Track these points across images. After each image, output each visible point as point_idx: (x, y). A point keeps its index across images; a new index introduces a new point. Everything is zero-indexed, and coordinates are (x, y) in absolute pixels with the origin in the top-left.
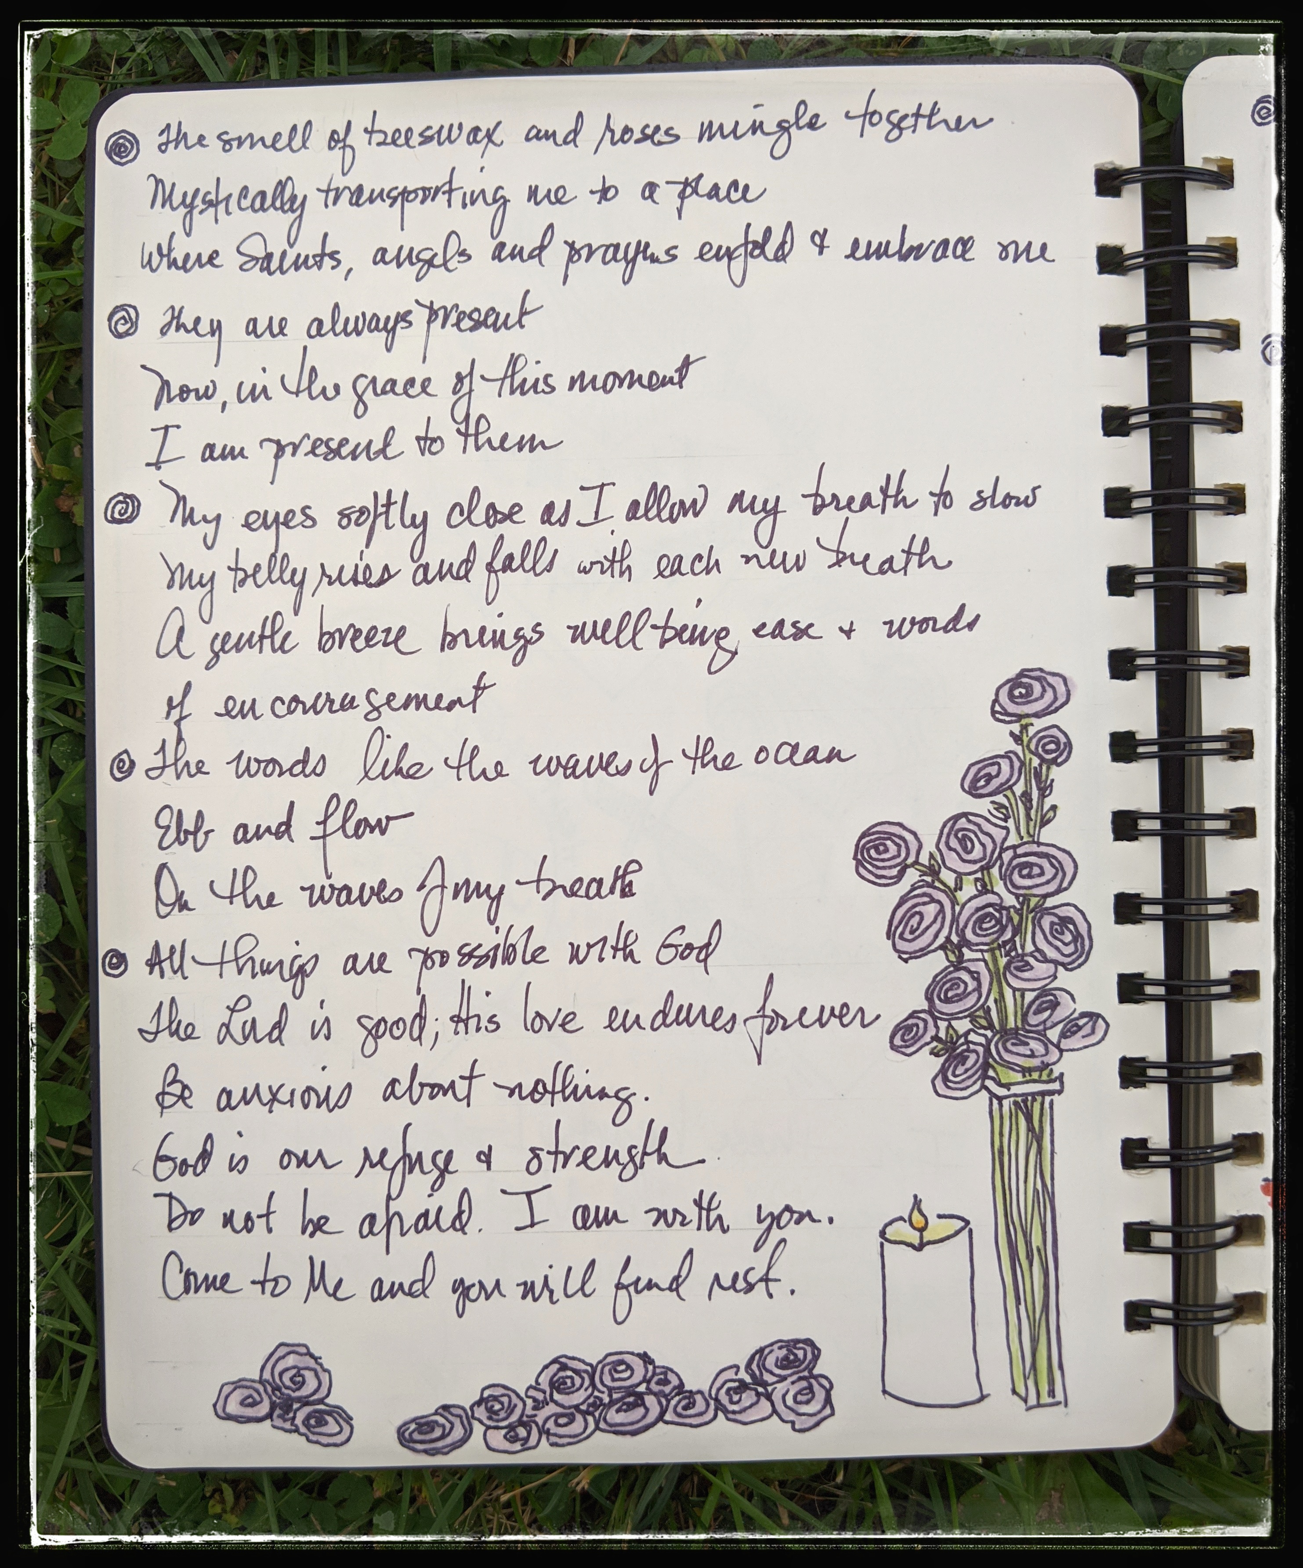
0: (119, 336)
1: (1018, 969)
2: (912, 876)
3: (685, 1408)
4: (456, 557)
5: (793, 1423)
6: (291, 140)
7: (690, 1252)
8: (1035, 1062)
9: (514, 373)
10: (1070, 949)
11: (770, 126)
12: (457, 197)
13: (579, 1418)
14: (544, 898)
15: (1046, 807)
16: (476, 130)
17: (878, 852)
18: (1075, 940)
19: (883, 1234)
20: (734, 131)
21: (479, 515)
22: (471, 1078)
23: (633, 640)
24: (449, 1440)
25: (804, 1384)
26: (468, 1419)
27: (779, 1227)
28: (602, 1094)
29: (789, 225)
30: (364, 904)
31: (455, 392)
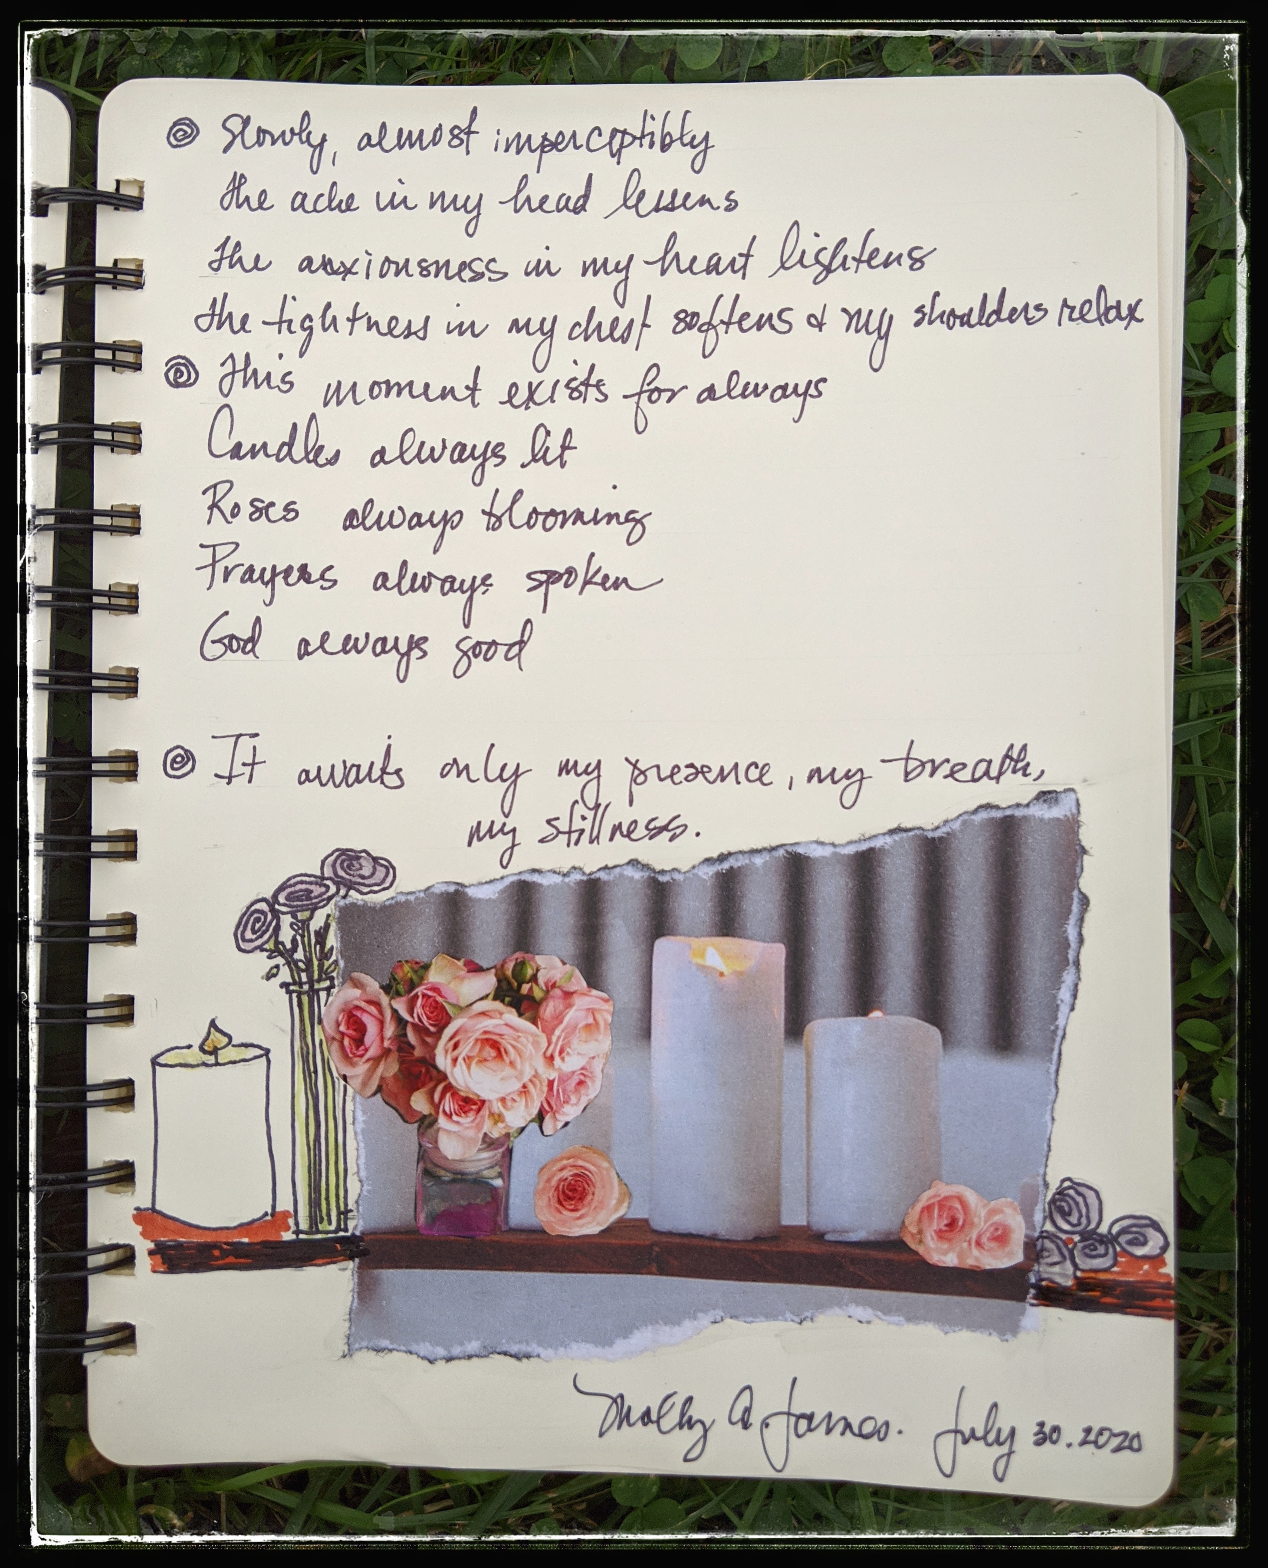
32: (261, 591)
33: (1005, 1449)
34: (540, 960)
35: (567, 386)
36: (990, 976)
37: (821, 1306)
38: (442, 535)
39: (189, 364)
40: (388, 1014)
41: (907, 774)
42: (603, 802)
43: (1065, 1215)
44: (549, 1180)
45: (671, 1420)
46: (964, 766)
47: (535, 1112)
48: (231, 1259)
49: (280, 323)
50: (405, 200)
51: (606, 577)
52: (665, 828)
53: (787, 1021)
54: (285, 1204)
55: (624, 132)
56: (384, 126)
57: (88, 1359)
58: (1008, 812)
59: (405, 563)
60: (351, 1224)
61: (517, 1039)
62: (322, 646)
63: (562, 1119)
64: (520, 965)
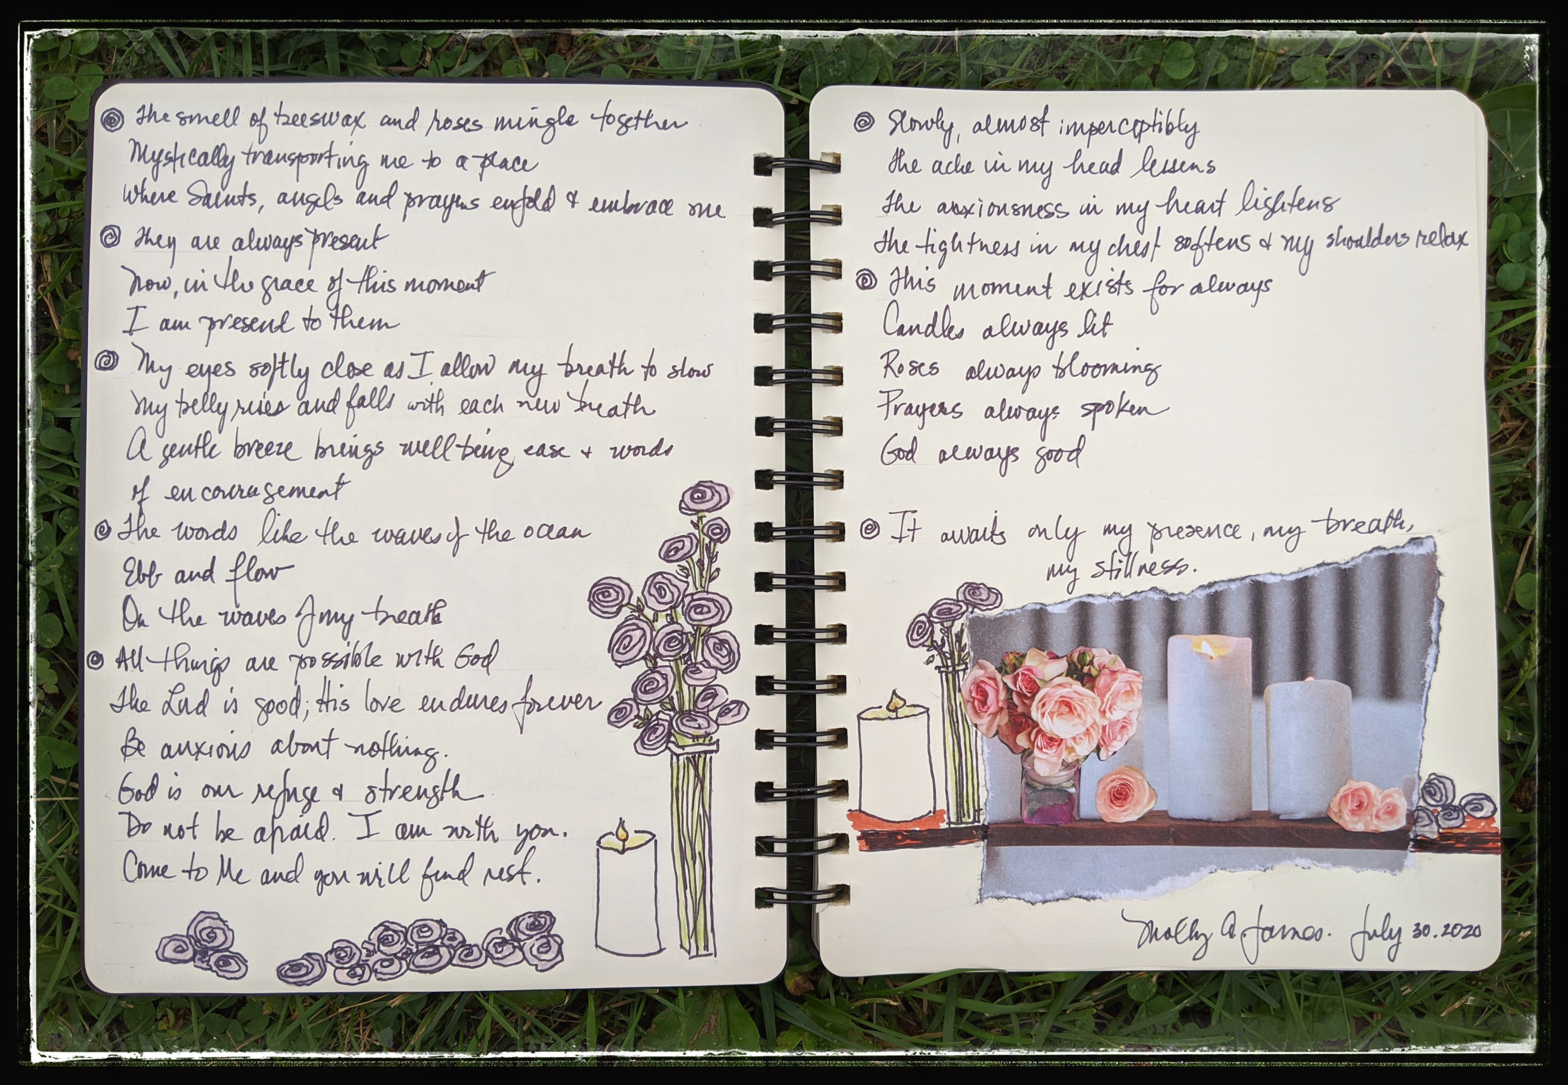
0: (108, 246)
1: (692, 672)
2: (626, 612)
3: (466, 956)
4: (327, 397)
5: (536, 966)
6: (225, 119)
7: (473, 854)
8: (701, 732)
9: (369, 278)
10: (726, 660)
11: (542, 122)
12: (334, 160)
13: (396, 961)
14: (380, 624)
15: (713, 569)
16: (348, 117)
17: (604, 597)
18: (729, 654)
19: (599, 843)
20: (518, 124)
21: (343, 370)
22: (330, 740)
23: (444, 454)
24: (311, 976)
25: (544, 940)
26: (323, 962)
27: (531, 839)
28: (417, 752)
29: (553, 187)
30: (260, 625)
31: (329, 290)
32: (916, 420)
33: (1395, 941)
34: (1094, 651)
35: (1107, 284)
36: (1381, 652)
37: (1278, 860)
38: (1027, 382)
39: (871, 273)
40: (1001, 685)
41: (1328, 529)
42: (1133, 551)
43: (1432, 795)
44: (1104, 788)
45: (1184, 934)
46: (1364, 523)
47: (1095, 745)
48: (909, 841)
49: (927, 246)
50: (1003, 165)
51: (1133, 407)
52: (1174, 567)
53: (1254, 685)
54: (941, 806)
55: (1143, 122)
56: (989, 117)
57: (819, 908)
58: (1391, 552)
59: (1004, 400)
60: (982, 818)
61: (1082, 700)
62: (953, 455)
63: (1112, 750)
64: (1083, 655)
